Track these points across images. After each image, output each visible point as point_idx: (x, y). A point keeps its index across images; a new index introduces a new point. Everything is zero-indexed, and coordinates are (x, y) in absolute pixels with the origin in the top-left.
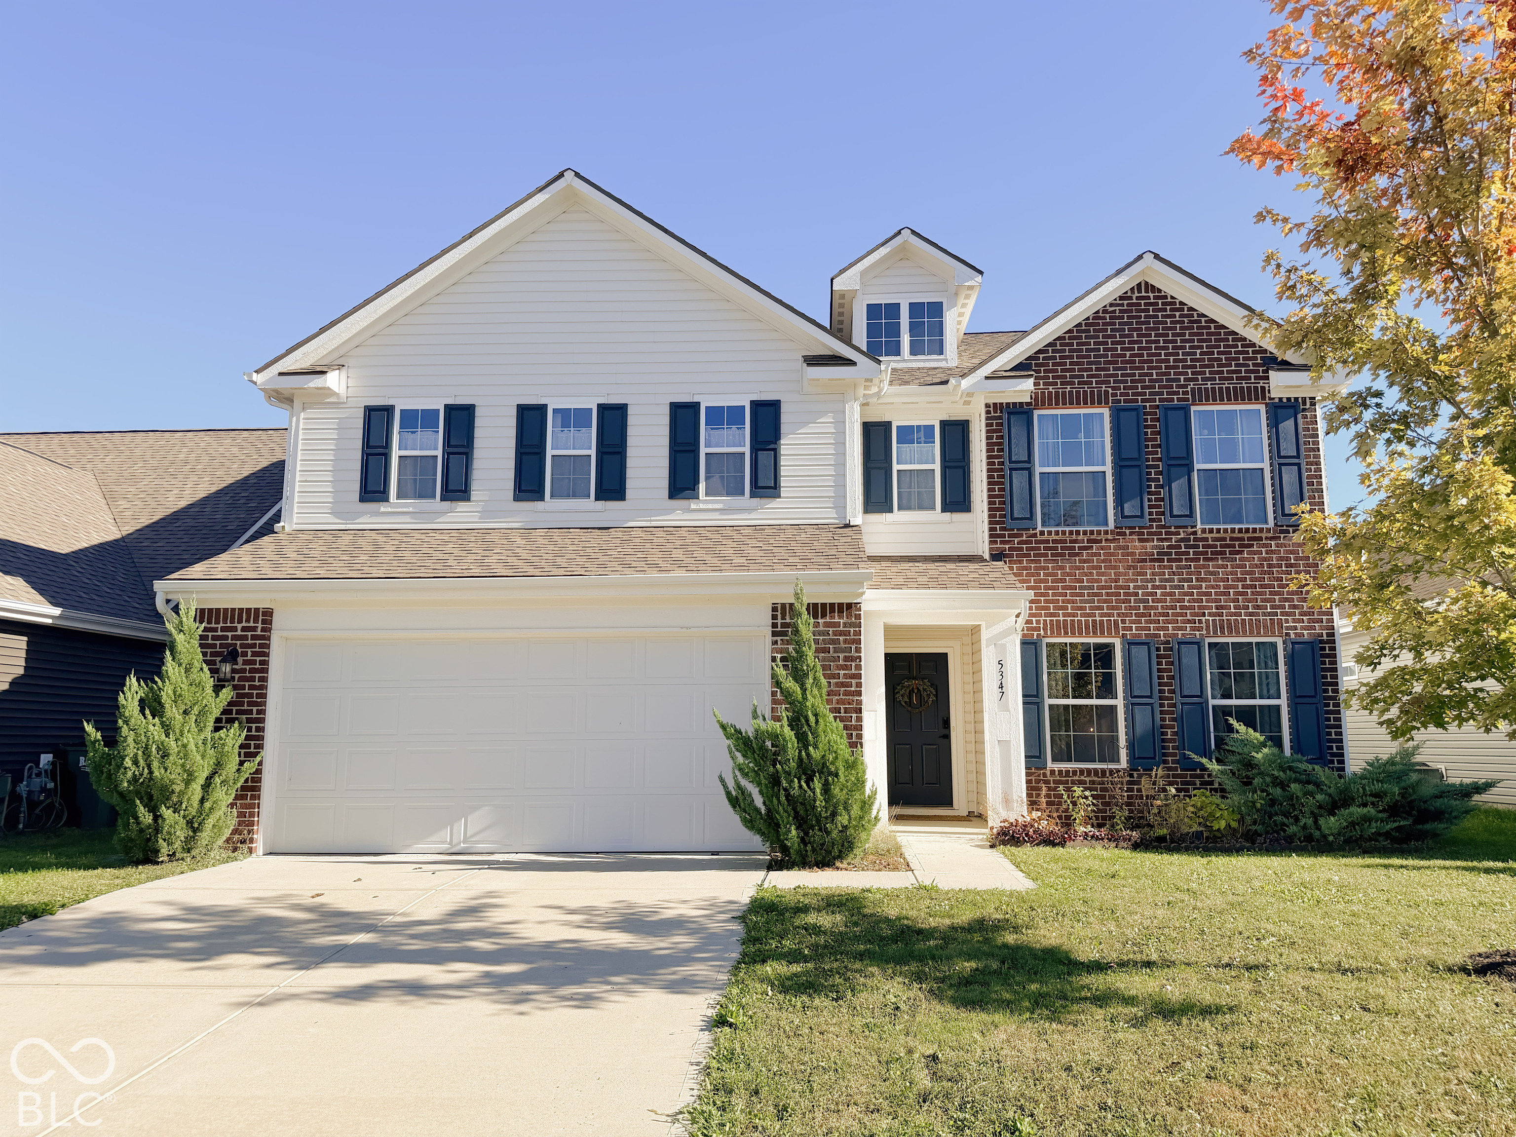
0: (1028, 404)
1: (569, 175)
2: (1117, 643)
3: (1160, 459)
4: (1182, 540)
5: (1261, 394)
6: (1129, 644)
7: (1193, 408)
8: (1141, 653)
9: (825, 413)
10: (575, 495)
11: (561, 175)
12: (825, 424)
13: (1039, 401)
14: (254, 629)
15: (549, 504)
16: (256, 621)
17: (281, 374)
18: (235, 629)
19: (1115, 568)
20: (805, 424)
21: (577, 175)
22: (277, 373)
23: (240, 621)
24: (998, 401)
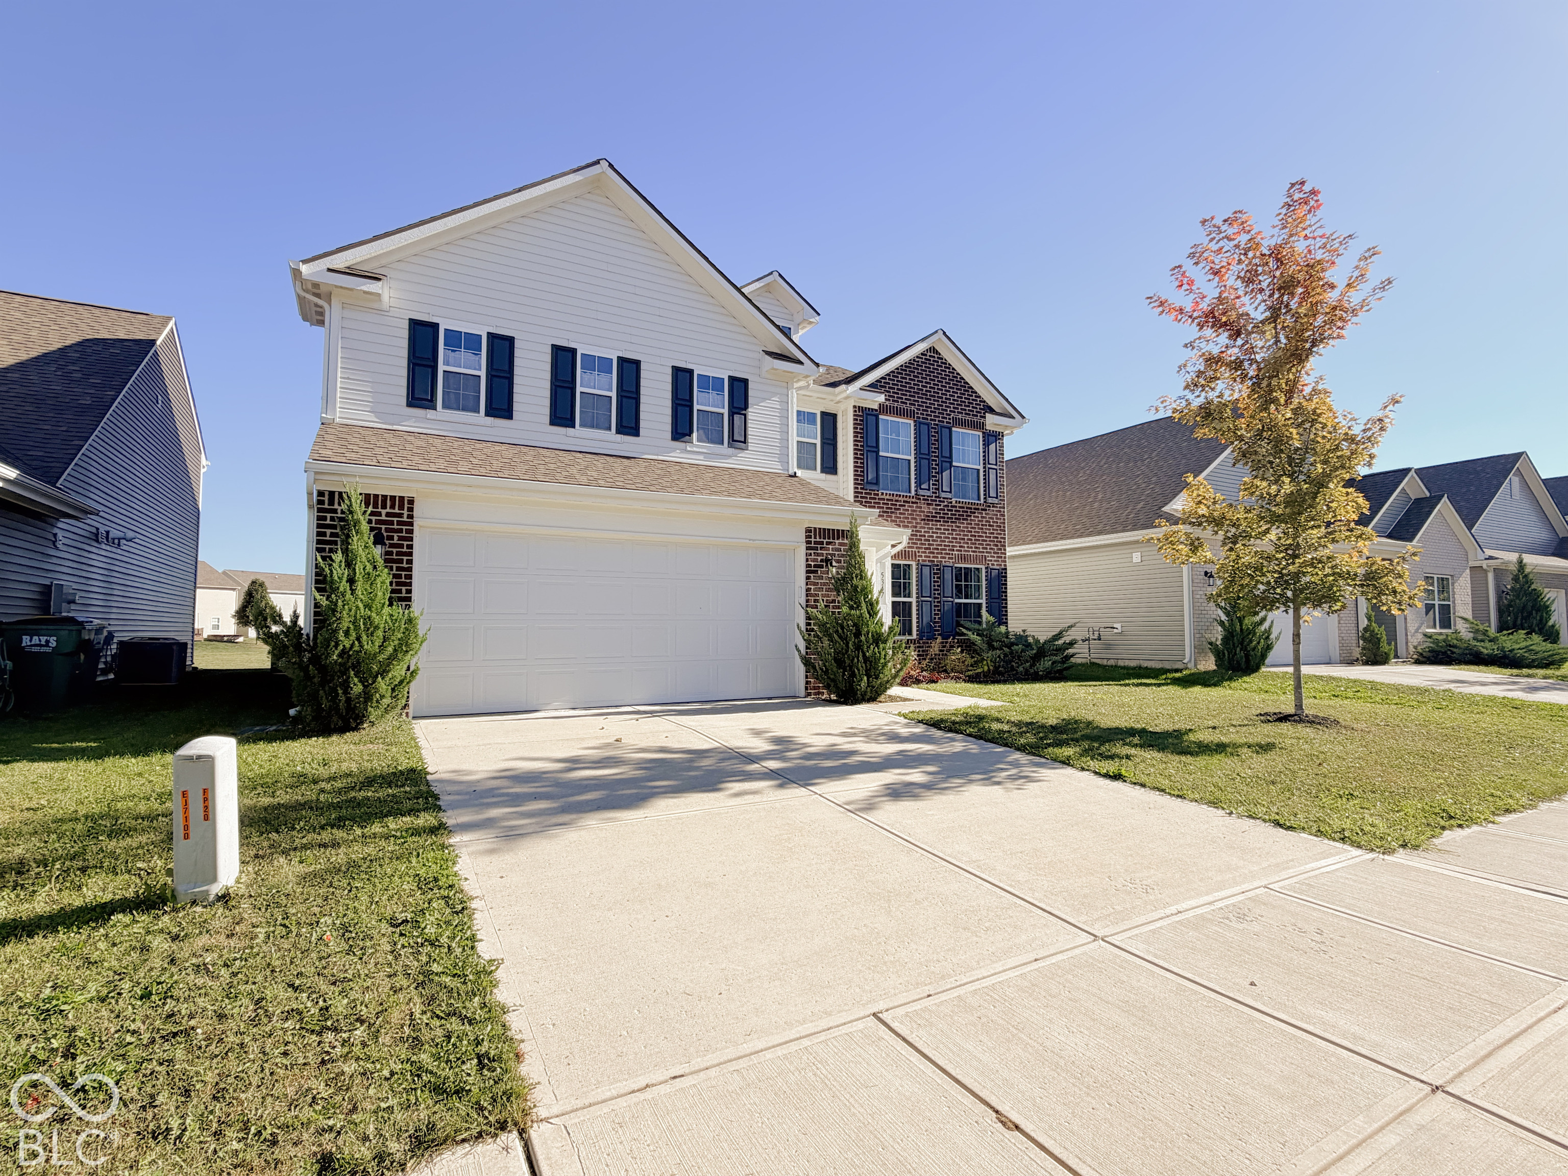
0: (876, 410)
1: (604, 164)
2: (914, 564)
3: (937, 457)
4: (945, 506)
5: (980, 426)
6: (920, 567)
7: (954, 429)
8: (926, 571)
9: (775, 394)
10: (598, 427)
11: (597, 162)
12: (774, 403)
13: (883, 409)
14: (400, 515)
15: (579, 431)
16: (401, 507)
17: (329, 270)
18: (380, 514)
19: (915, 519)
20: (764, 399)
21: (611, 166)
22: (325, 268)
23: (384, 507)
24: (861, 405)
